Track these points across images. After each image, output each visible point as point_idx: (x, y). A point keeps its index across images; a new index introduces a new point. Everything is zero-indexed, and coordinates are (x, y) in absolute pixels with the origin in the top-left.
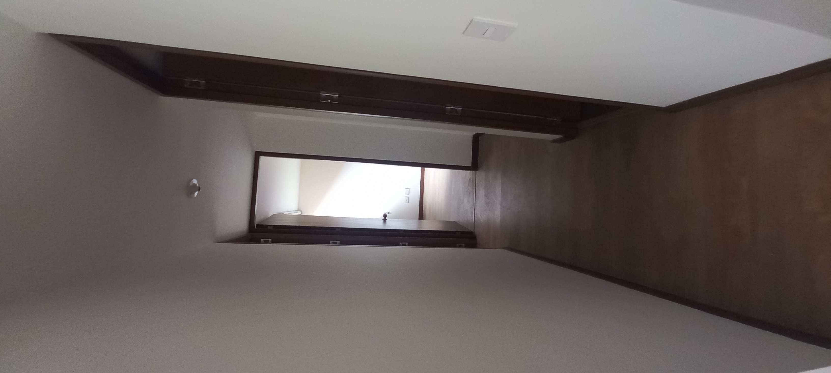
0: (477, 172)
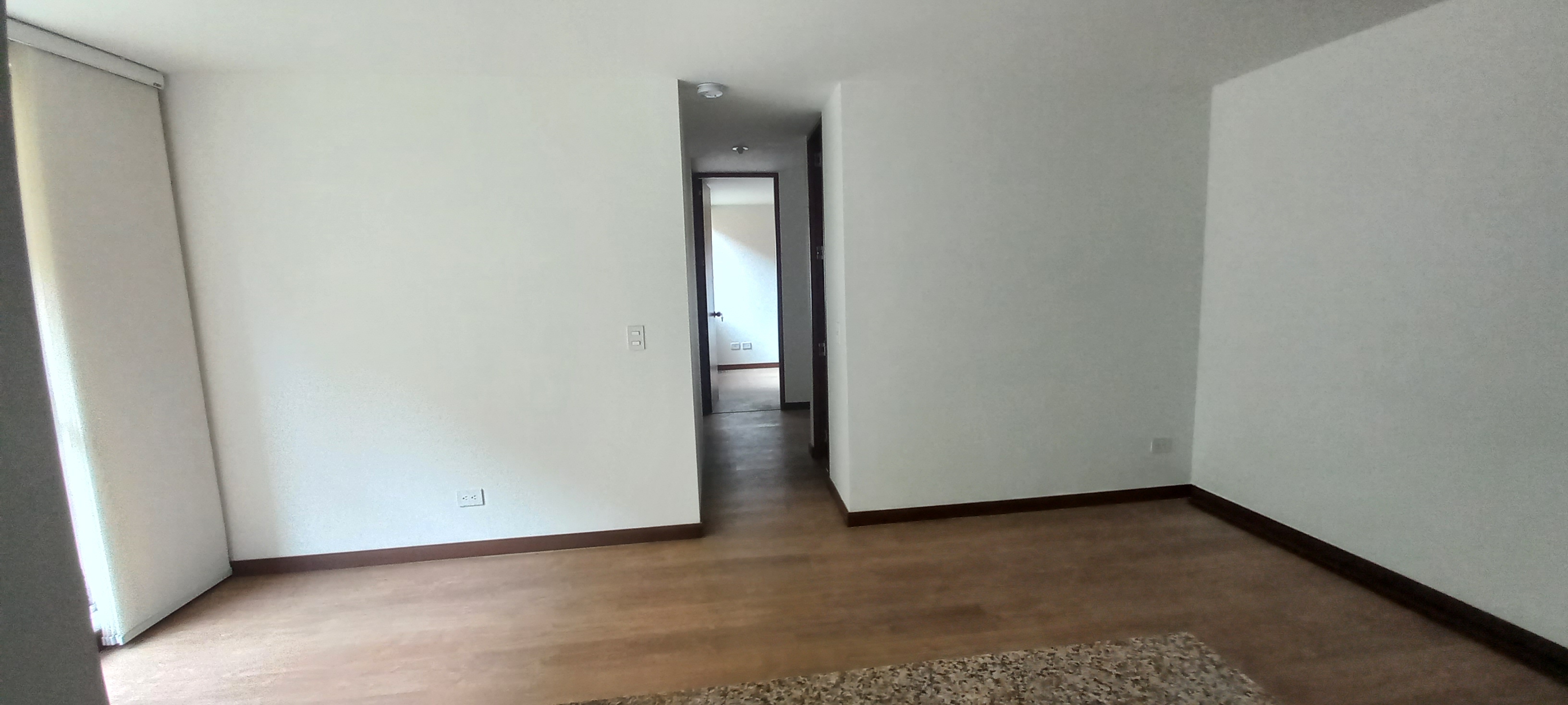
0: (780, 411)
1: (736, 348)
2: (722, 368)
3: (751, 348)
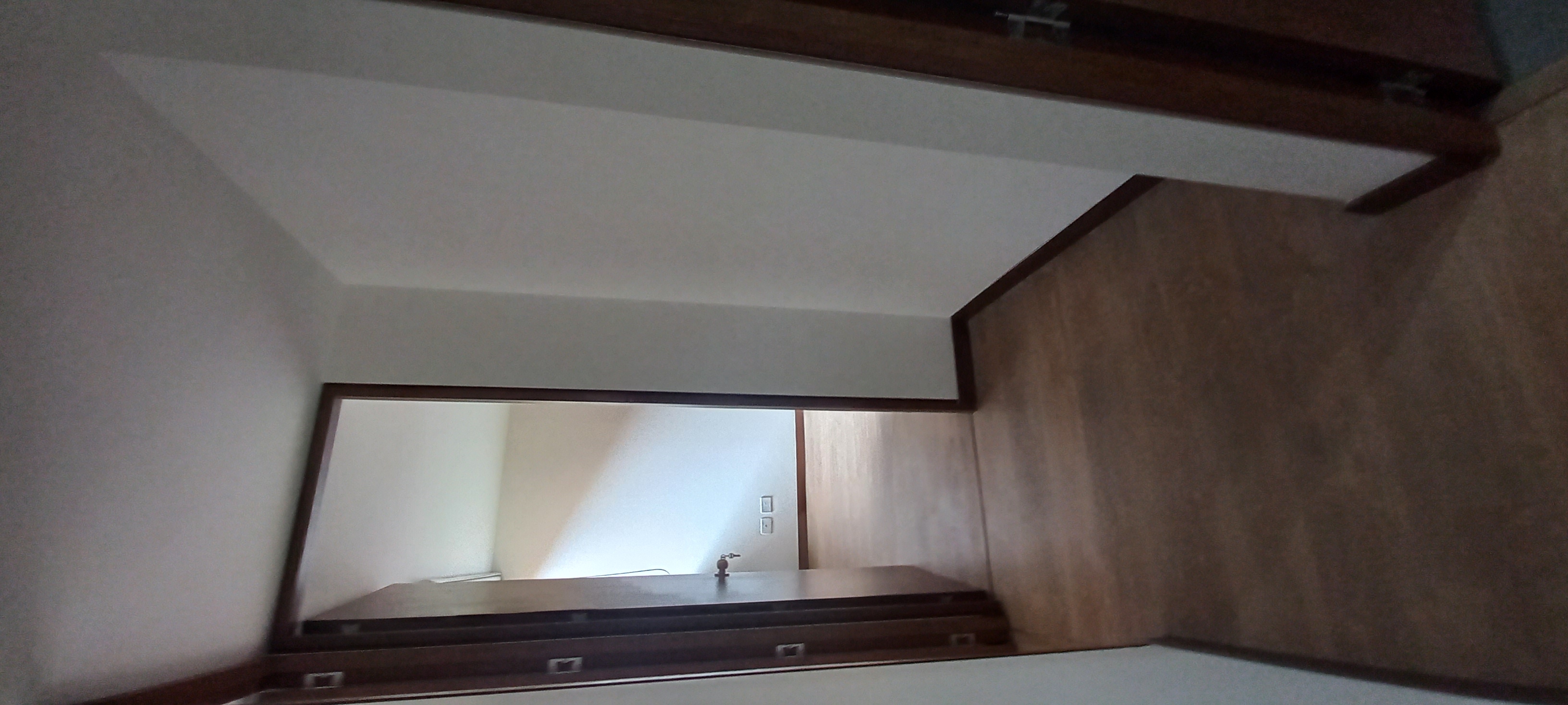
1: (770, 525)
2: (805, 561)
3: (771, 497)
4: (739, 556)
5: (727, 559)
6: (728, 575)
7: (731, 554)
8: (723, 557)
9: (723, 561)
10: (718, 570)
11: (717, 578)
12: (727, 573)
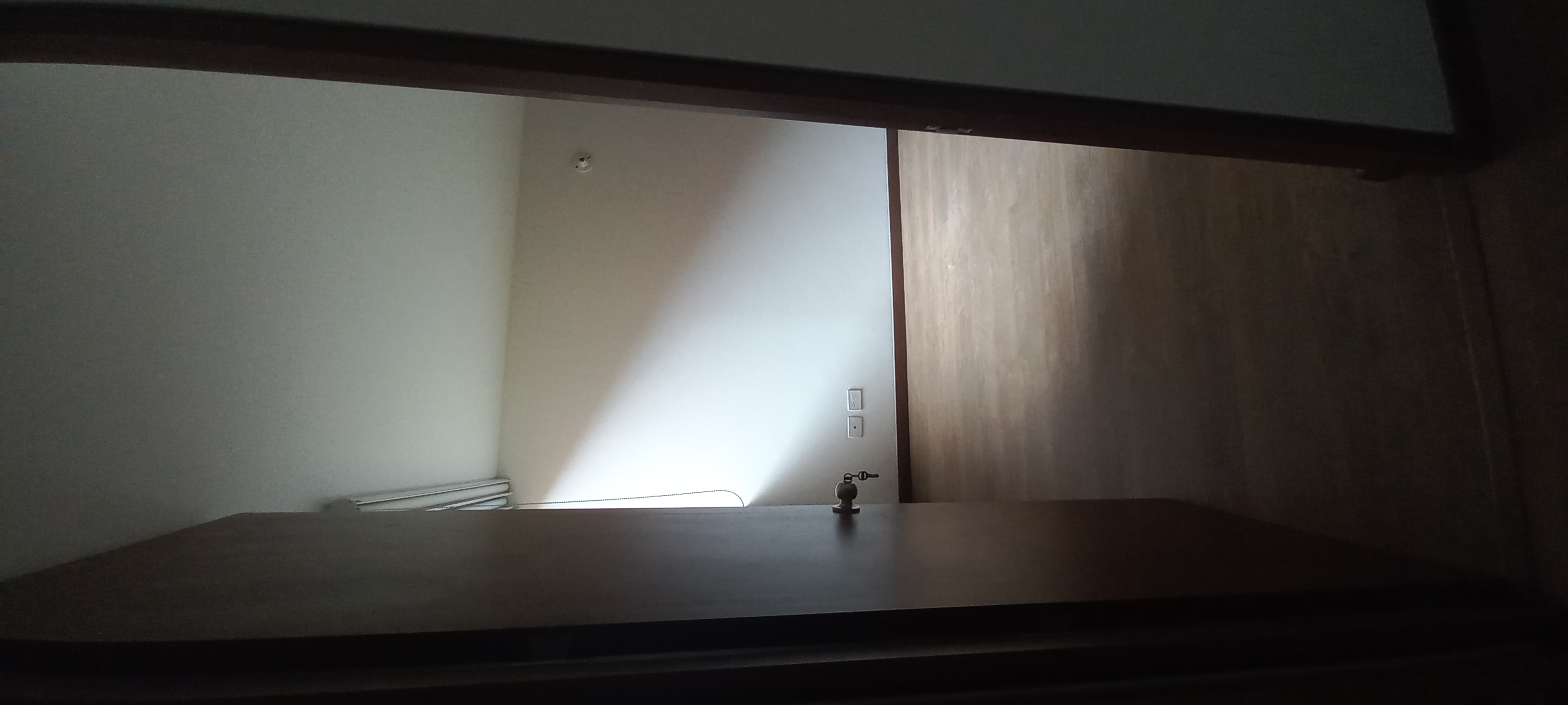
1: (860, 426)
4: (877, 476)
5: (855, 481)
6: (858, 511)
7: (863, 473)
8: (848, 478)
9: (848, 486)
10: (841, 500)
11: (838, 515)
12: (855, 507)
